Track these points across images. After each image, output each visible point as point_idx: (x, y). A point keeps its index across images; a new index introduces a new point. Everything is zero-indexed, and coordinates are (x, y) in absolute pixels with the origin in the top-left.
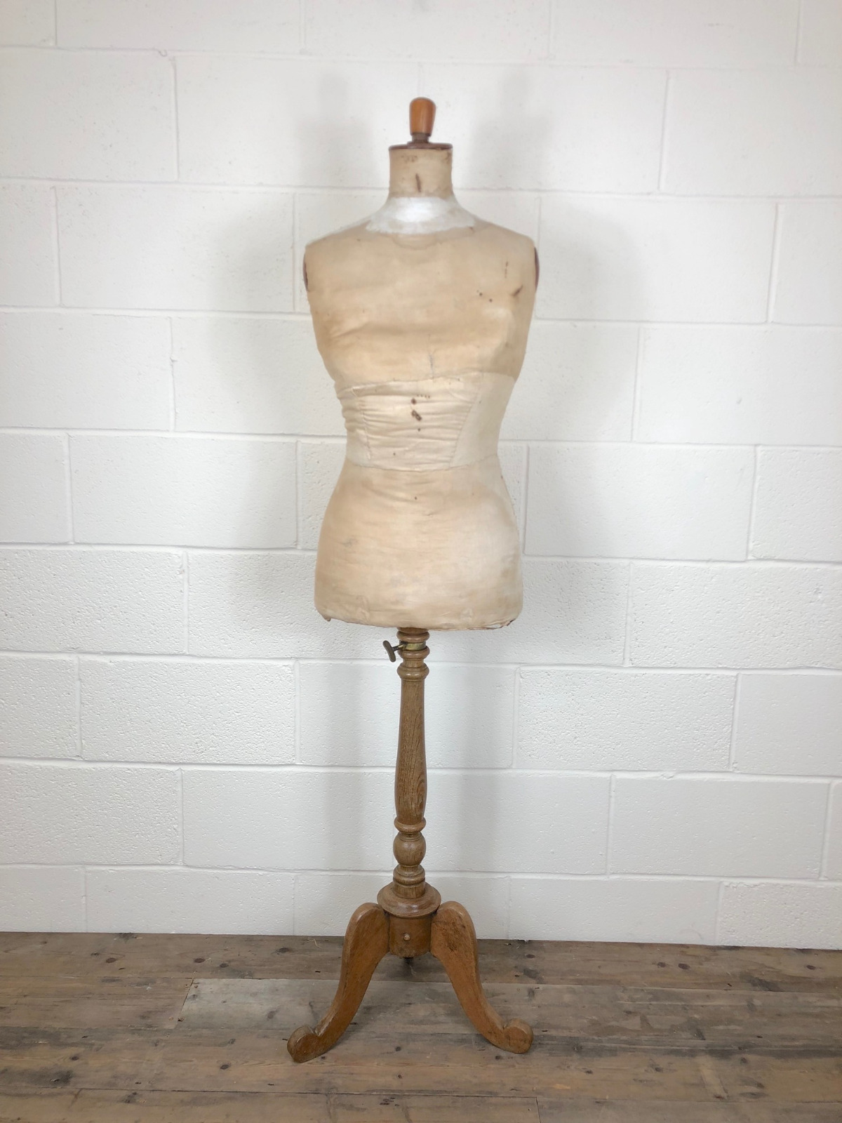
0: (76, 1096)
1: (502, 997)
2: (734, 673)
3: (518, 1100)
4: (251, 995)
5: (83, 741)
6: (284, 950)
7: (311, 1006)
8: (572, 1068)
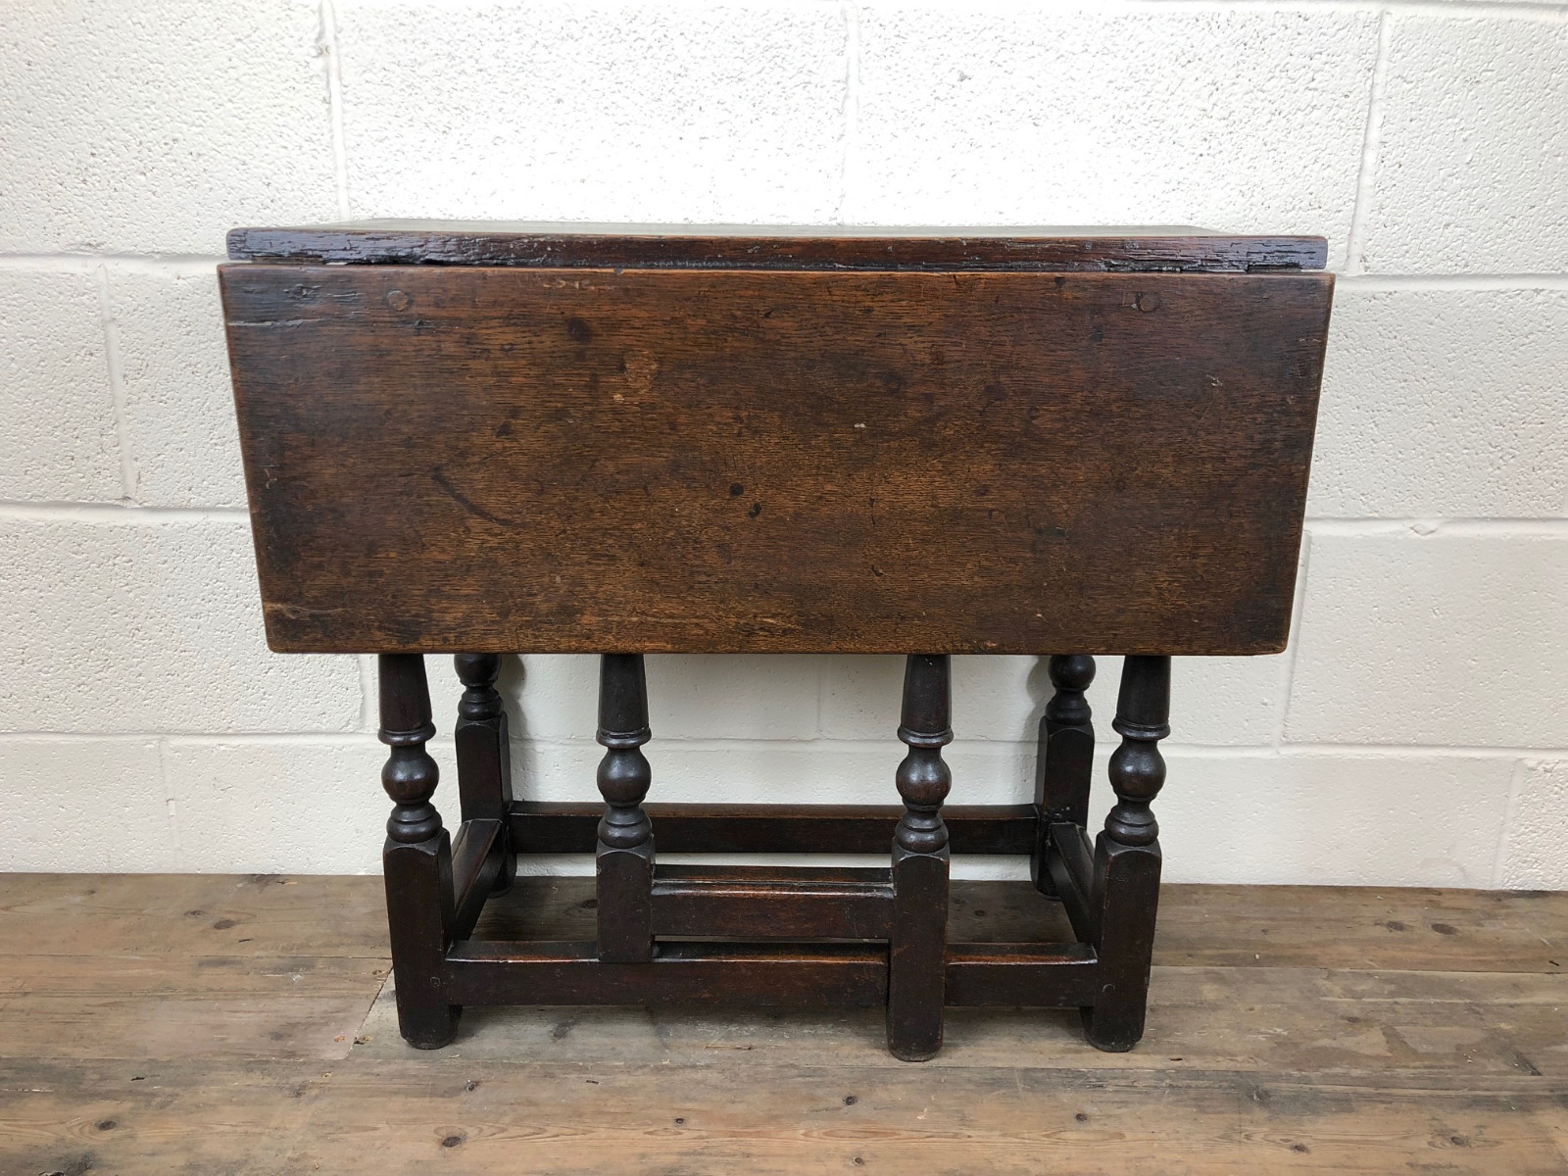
8: (1258, 1138)
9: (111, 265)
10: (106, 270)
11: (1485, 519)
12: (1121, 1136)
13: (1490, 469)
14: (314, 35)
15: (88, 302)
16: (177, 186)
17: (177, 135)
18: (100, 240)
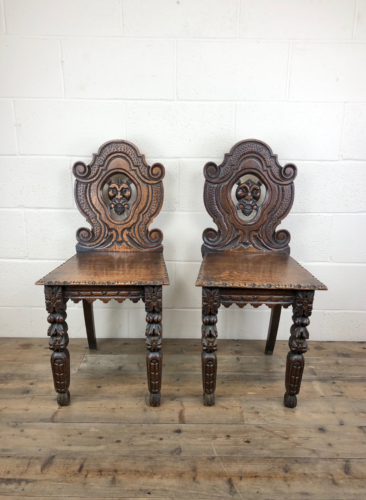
0: (32, 398)
1: (224, 361)
2: (332, 215)
3: (231, 398)
4: (111, 361)
5: (28, 250)
6: (126, 344)
7: (138, 365)
8: (256, 386)
9: (26, 210)
10: (24, 211)
11: (312, 261)
12: (230, 386)
13: (312, 251)
14: (69, 165)
15: (20, 217)
16: (40, 194)
17: (41, 185)
18: (24, 205)
